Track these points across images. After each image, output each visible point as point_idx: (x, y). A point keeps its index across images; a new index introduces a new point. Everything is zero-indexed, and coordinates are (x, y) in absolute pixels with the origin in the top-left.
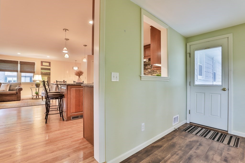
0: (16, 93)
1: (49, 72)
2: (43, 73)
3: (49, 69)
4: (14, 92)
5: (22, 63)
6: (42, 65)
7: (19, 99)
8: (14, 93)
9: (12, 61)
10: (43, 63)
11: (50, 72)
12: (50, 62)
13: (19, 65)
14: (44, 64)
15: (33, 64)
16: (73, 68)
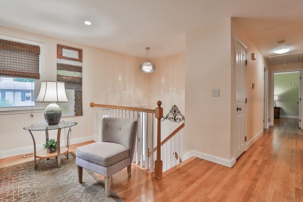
2: (64, 78)
3: (79, 69)
6: (60, 55)
10: (64, 50)
11: (80, 76)
12: (82, 50)
14: (66, 53)
15: (35, 51)
16: (141, 67)
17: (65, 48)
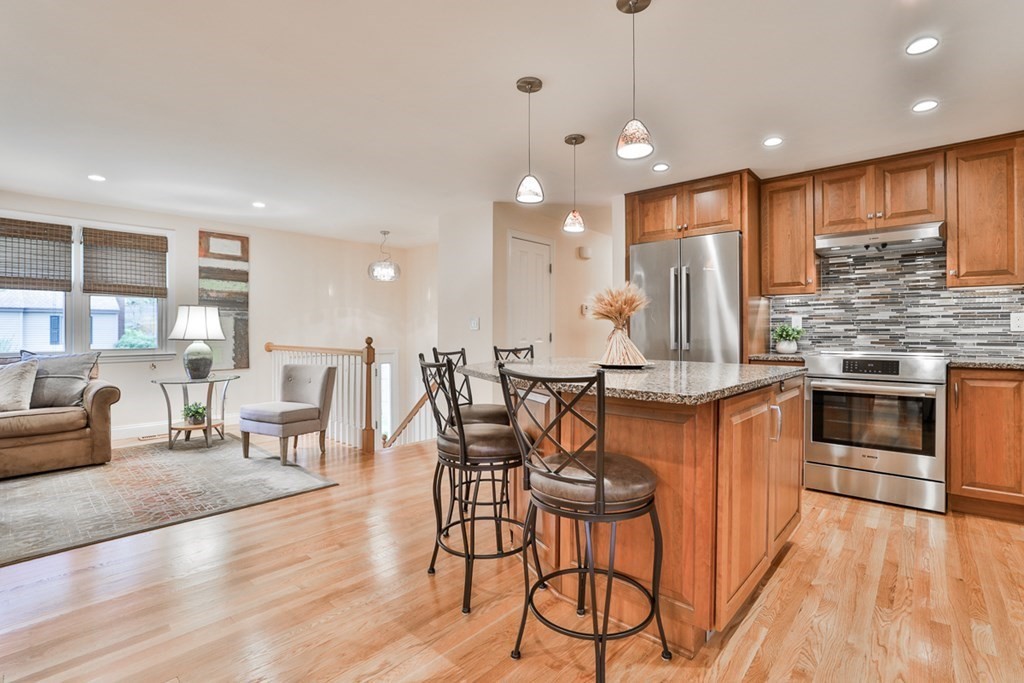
0: (83, 422)
1: (241, 294)
2: (213, 295)
3: (243, 277)
4: (72, 413)
5: (95, 240)
6: (205, 252)
7: (97, 455)
8: (72, 423)
9: (34, 223)
10: (213, 241)
11: (244, 290)
12: (247, 238)
13: (77, 251)
15: (156, 246)
16: (370, 270)
17: (214, 237)
